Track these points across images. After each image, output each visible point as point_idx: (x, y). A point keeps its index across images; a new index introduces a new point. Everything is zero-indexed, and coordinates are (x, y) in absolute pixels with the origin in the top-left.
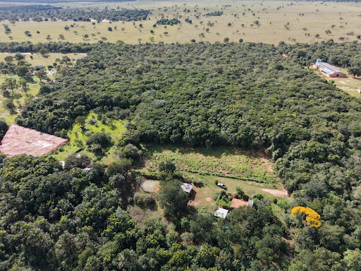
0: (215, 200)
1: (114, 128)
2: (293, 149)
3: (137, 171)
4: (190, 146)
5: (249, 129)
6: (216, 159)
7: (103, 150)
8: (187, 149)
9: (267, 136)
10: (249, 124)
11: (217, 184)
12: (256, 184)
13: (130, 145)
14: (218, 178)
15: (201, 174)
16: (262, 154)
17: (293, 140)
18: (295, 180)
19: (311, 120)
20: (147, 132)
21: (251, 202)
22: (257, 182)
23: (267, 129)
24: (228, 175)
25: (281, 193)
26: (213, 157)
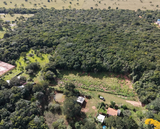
0: (98, 108)
1: (43, 59)
2: (145, 75)
3: (52, 87)
4: (85, 72)
5: (120, 62)
6: (99, 80)
7: (34, 74)
8: (83, 73)
9: (130, 67)
10: (119, 59)
11: (99, 97)
12: (123, 97)
13: (49, 71)
14: (100, 93)
15: (90, 90)
16: (127, 77)
17: (145, 69)
18: (147, 97)
19: (156, 57)
20: (60, 63)
21: (119, 111)
22: (123, 96)
23: (130, 62)
24: (106, 91)
25: (137, 104)
26: (98, 79)
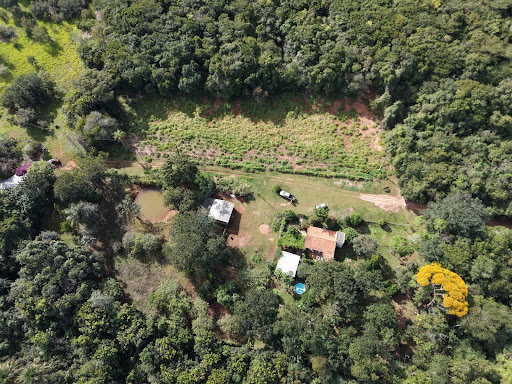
0: (276, 230)
2: (429, 100)
3: (121, 172)
4: (222, 99)
5: (343, 54)
6: (274, 130)
7: (42, 123)
8: (217, 106)
9: (377, 72)
11: (278, 191)
12: (351, 184)
13: (95, 114)
14: (280, 179)
15: (248, 170)
17: (428, 75)
20: (128, 74)
21: (340, 237)
22: (353, 179)
23: (380, 52)
24: (297, 168)
26: (270, 124)
